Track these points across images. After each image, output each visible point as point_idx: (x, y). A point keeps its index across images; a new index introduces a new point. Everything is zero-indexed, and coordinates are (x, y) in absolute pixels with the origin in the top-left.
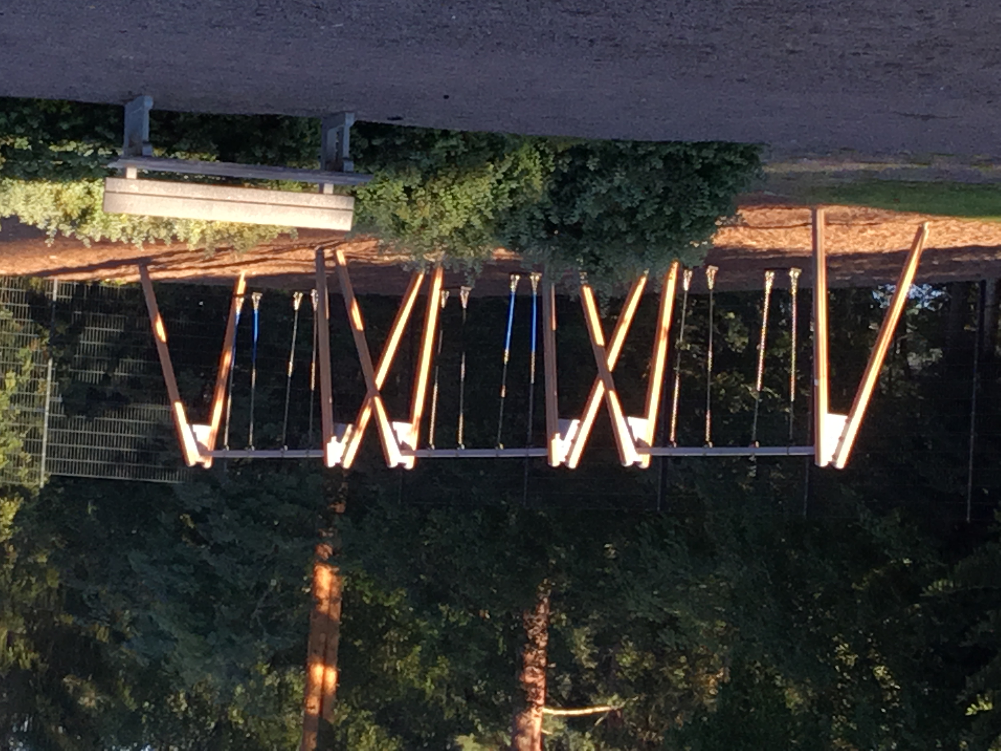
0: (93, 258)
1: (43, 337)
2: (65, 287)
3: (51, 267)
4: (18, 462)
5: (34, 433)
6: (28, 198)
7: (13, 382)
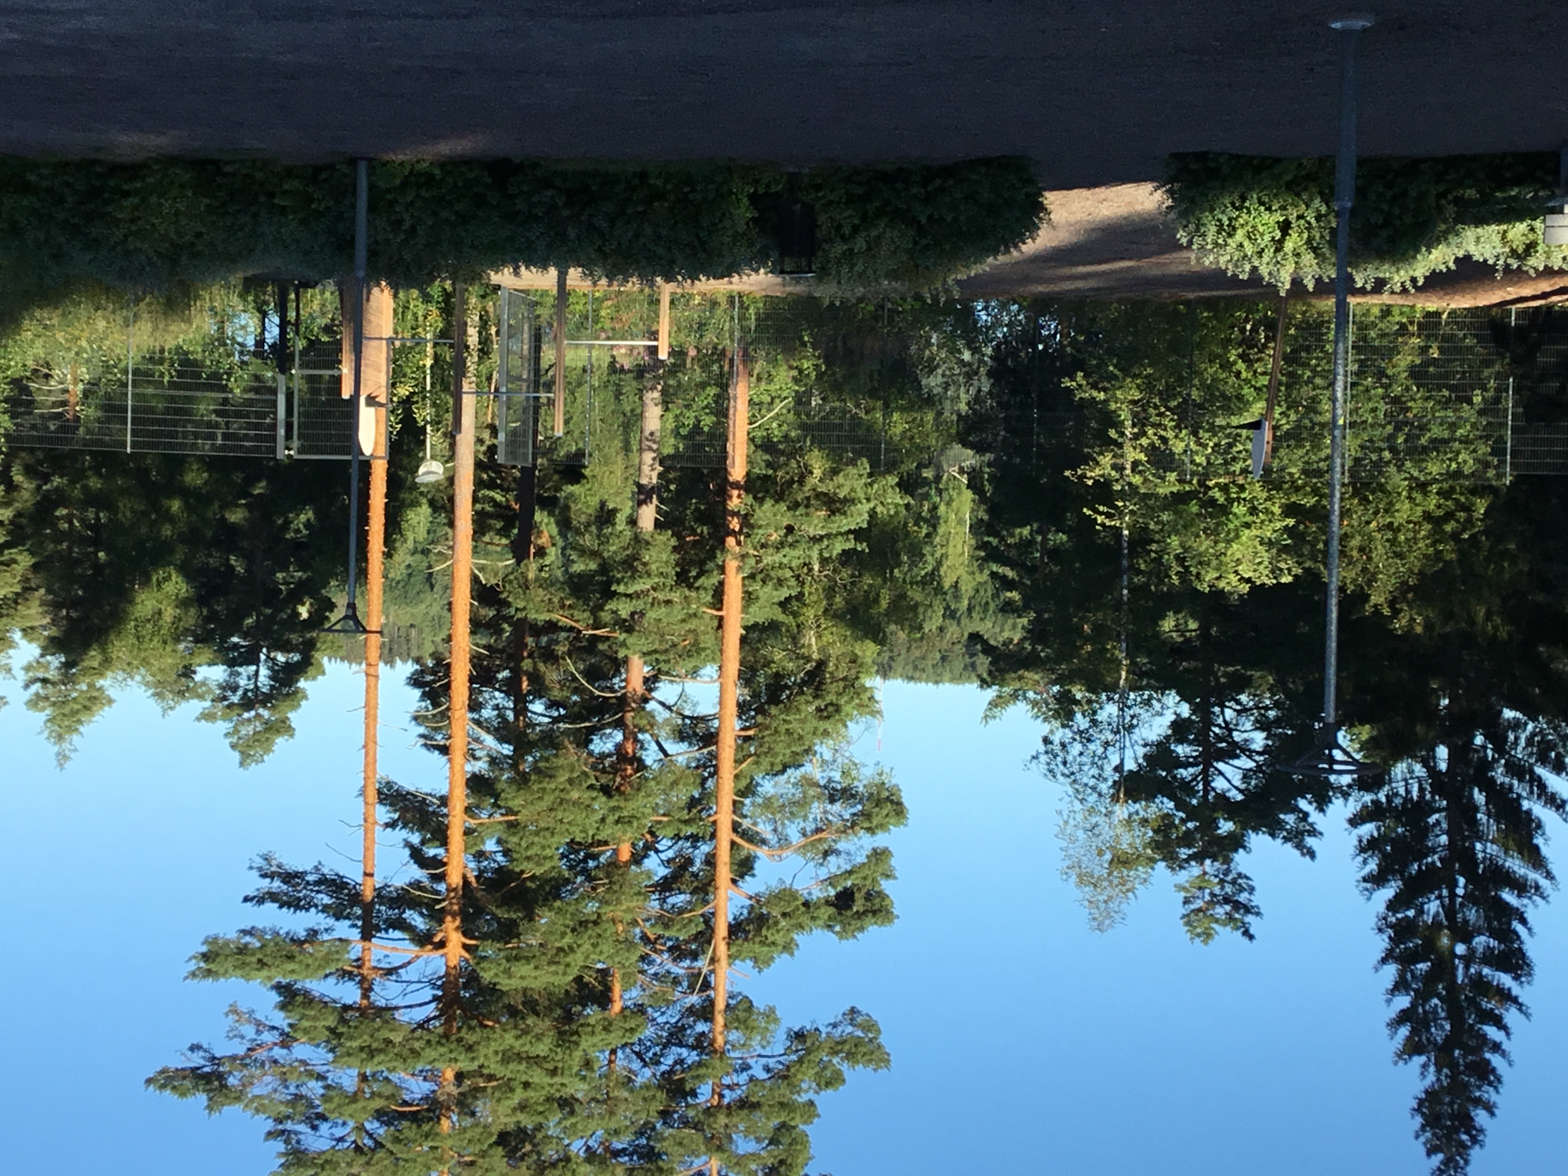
0: (1545, 286)
1: (1504, 358)
2: (1520, 314)
3: (1509, 298)
4: (1486, 465)
5: (1501, 440)
6: (1478, 240)
7: (1480, 398)
